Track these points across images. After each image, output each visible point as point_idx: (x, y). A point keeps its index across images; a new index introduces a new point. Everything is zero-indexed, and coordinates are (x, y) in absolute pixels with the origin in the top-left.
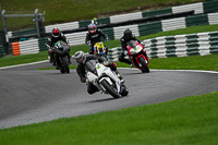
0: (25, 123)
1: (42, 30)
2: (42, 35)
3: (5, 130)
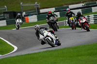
0: (31, 52)
3: (22, 55)
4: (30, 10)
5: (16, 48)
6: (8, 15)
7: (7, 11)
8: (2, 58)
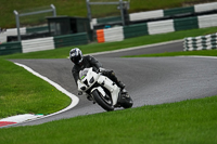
1: (127, 18)
2: (127, 23)
4: (108, 15)
5: (75, 100)
6: (58, 25)
7: (55, 16)
8: (44, 121)
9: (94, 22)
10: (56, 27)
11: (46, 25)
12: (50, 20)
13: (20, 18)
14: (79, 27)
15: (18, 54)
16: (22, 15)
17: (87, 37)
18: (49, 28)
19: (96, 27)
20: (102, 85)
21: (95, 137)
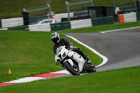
2: (139, 10)
9: (117, 9)
10: (93, 12)
11: (86, 11)
12: (89, 8)
13: (70, 6)
14: (108, 13)
15: (68, 30)
16: (71, 4)
17: (113, 19)
18: (88, 13)
19: (119, 13)
20: (72, 58)
21: (118, 84)
